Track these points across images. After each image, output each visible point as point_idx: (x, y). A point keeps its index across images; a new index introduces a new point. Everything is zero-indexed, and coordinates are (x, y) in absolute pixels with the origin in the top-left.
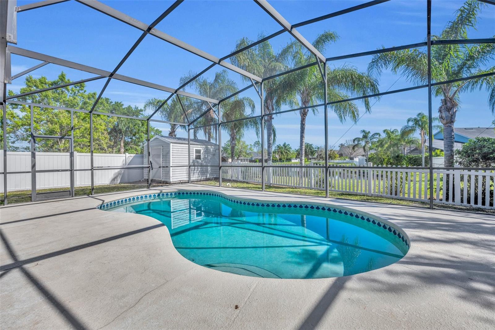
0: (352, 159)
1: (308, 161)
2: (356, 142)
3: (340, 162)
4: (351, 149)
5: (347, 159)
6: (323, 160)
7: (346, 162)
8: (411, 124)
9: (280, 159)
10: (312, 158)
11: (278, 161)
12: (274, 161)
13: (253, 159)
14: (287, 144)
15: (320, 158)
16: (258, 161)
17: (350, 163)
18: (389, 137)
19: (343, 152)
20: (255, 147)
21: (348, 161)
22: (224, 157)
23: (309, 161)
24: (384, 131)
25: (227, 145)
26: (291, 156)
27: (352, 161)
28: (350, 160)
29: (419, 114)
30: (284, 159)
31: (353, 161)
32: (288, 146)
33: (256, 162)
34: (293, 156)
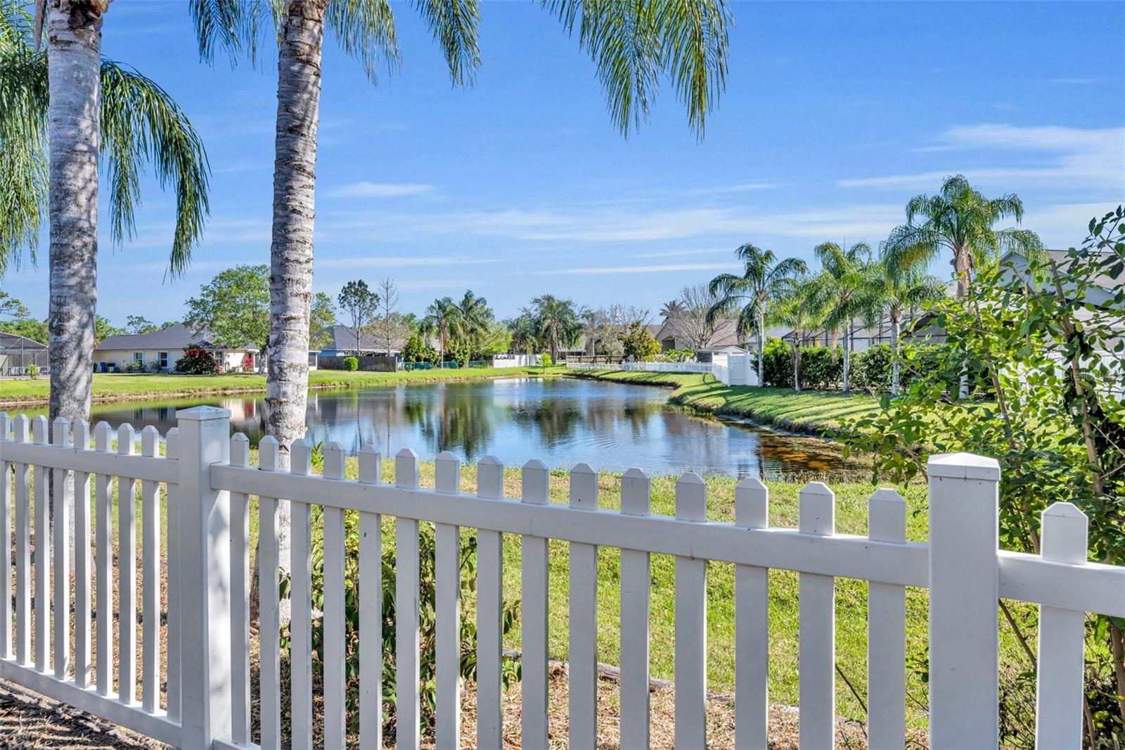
0: (704, 357)
1: (554, 362)
2: (721, 294)
3: (664, 370)
4: (703, 320)
5: (688, 359)
6: (606, 362)
7: (684, 369)
8: (920, 220)
9: (449, 357)
10: (572, 354)
11: (437, 364)
12: (422, 363)
13: (339, 355)
14: (476, 297)
15: (596, 354)
16: (355, 361)
17: (700, 373)
18: (838, 273)
19: (674, 334)
20: (347, 308)
21: (693, 367)
22: (207, 344)
23: (559, 362)
24: (823, 249)
25: (214, 293)
26: (492, 345)
27: (704, 365)
28: (698, 362)
29: (952, 182)
30: (465, 354)
31: (708, 365)
32: (480, 305)
33: (347, 367)
34: (499, 344)
